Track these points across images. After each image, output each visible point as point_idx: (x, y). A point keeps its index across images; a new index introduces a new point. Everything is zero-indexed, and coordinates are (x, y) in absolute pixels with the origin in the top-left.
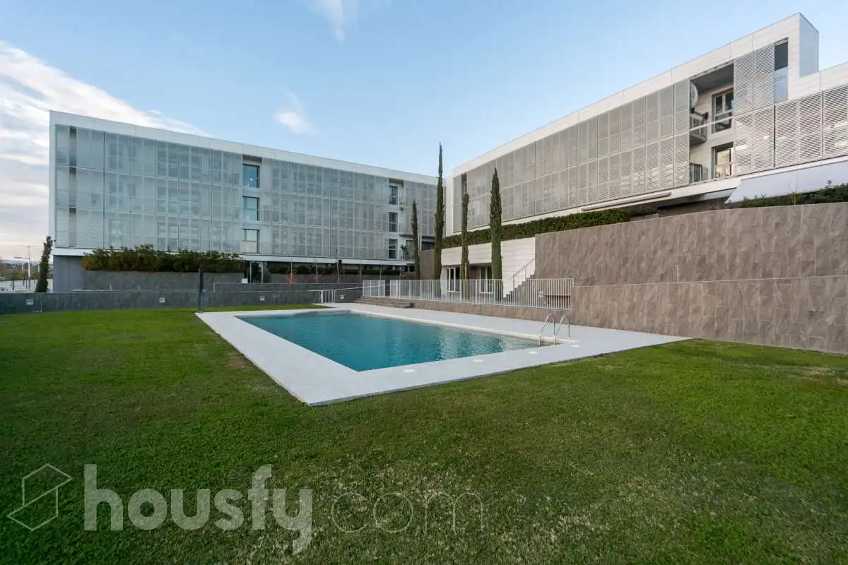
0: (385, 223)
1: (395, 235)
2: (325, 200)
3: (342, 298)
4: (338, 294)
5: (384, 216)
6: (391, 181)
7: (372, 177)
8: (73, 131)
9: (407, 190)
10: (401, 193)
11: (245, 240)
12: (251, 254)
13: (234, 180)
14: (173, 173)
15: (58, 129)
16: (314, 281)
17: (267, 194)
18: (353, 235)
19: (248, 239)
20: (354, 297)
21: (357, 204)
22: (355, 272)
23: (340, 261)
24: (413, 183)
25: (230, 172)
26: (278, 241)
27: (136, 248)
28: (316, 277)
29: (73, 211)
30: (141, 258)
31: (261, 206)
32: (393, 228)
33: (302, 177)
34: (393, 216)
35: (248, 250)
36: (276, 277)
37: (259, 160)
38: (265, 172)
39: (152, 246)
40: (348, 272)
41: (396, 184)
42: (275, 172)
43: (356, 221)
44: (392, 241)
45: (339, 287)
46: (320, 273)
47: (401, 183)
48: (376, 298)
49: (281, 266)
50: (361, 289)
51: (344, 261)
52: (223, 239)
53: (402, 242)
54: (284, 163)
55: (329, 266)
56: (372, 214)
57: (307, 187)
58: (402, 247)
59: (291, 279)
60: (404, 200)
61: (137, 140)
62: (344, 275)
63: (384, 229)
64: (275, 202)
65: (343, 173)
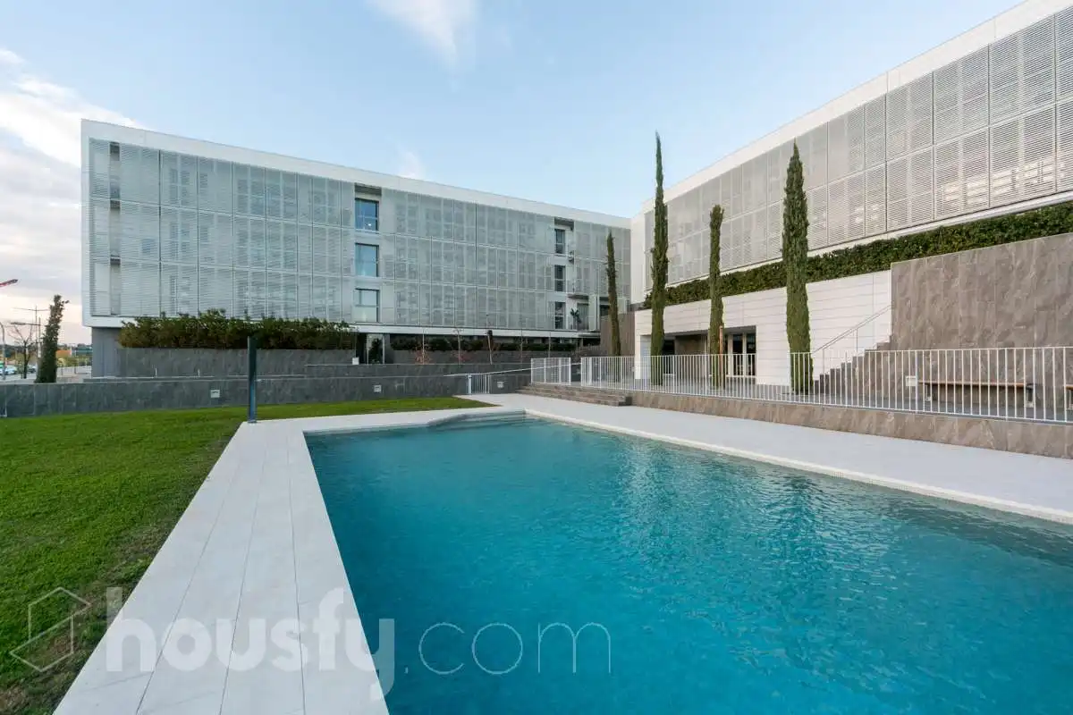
0: (549, 279)
1: (562, 296)
2: (469, 248)
3: (500, 385)
4: (495, 380)
5: (548, 269)
6: (558, 221)
7: (531, 216)
8: (115, 149)
9: (578, 234)
10: (570, 238)
11: (360, 305)
12: (368, 323)
13: (344, 220)
14: (258, 209)
15: (94, 145)
16: (457, 360)
17: (387, 239)
18: (507, 297)
19: (364, 303)
20: (518, 384)
21: (512, 253)
22: (512, 348)
23: (490, 333)
24: (586, 225)
25: (338, 209)
26: (406, 305)
27: (200, 314)
28: (459, 354)
29: (115, 263)
30: (206, 331)
31: (381, 257)
32: (560, 287)
33: (437, 216)
34: (560, 270)
35: (364, 318)
36: (401, 355)
37: (377, 191)
38: (387, 209)
39: (223, 311)
40: (504, 348)
41: (563, 225)
42: (400, 208)
43: (511, 275)
44: (560, 305)
45: (492, 368)
46: (464, 348)
47: (570, 224)
48: (556, 387)
49: (409, 339)
50: (529, 371)
51: (496, 333)
52: (329, 302)
53: (571, 306)
54: (413, 197)
55: (475, 339)
56: (531, 266)
57: (443, 229)
58: (572, 313)
59: (423, 358)
60: (574, 247)
61: (206, 163)
62: (497, 352)
63: (549, 287)
64: (400, 251)
65: (492, 209)
